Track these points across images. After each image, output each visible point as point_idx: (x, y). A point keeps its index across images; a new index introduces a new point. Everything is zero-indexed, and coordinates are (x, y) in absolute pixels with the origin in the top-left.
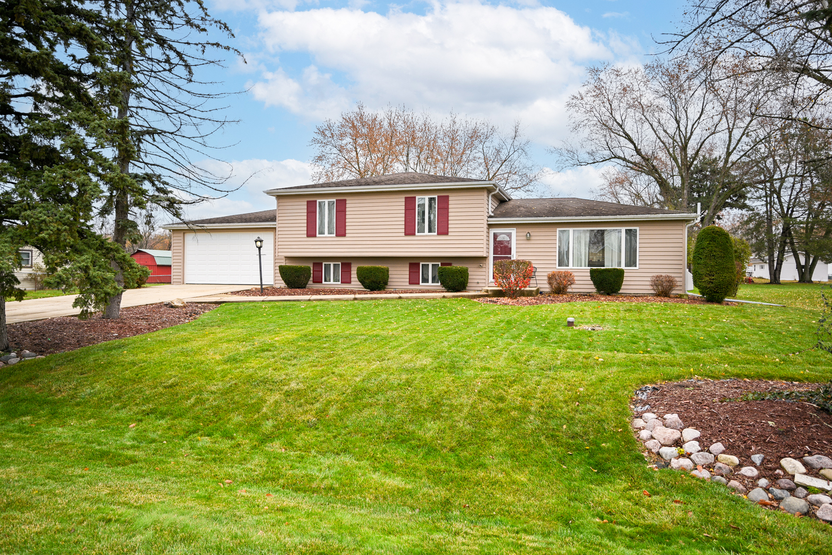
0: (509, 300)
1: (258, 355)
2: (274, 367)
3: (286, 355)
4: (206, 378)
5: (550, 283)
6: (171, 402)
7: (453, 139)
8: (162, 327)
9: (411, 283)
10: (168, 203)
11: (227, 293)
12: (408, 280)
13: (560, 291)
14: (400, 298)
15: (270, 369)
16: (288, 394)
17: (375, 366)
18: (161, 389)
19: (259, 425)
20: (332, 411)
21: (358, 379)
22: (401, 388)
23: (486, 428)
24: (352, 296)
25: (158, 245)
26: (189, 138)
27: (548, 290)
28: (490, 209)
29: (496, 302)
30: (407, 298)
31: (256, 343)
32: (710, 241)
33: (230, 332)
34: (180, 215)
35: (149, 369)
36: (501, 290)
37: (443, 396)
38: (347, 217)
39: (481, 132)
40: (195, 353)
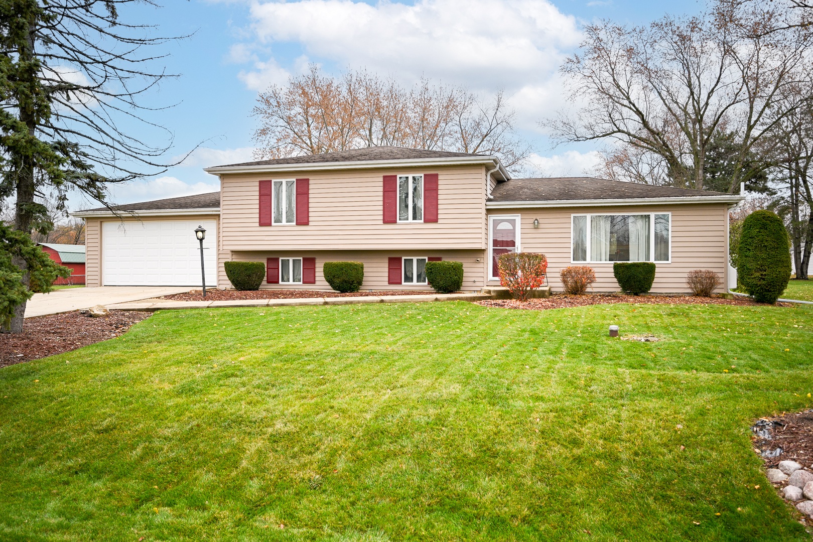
0: (518, 303)
1: (221, 382)
2: (248, 400)
3: (260, 381)
4: (155, 417)
5: (565, 282)
6: (109, 454)
7: (425, 108)
8: (82, 344)
9: (391, 282)
10: (87, 180)
11: (159, 298)
12: (387, 279)
13: (578, 291)
14: (382, 301)
15: (243, 402)
16: (274, 439)
17: (387, 396)
18: (92, 435)
19: (240, 487)
20: (341, 465)
21: (368, 416)
22: (432, 428)
23: (566, 486)
24: (321, 300)
25: (62, 238)
26: (115, 96)
27: (562, 290)
28: (489, 192)
29: (502, 306)
30: (391, 302)
31: (215, 365)
32: (761, 228)
33: (177, 350)
34: (104, 197)
35: (73, 406)
36: (507, 291)
37: (494, 439)
38: (310, 200)
39: (458, 101)
40: (135, 381)
